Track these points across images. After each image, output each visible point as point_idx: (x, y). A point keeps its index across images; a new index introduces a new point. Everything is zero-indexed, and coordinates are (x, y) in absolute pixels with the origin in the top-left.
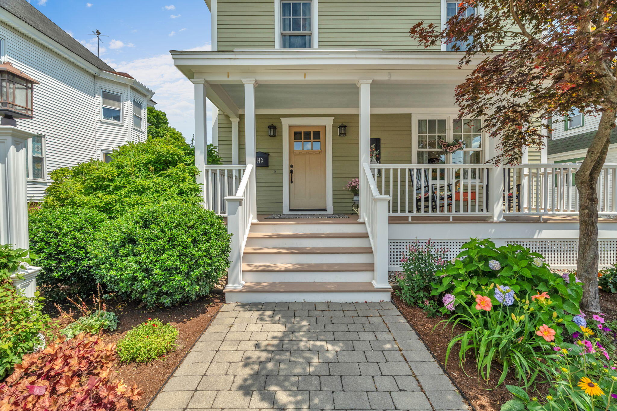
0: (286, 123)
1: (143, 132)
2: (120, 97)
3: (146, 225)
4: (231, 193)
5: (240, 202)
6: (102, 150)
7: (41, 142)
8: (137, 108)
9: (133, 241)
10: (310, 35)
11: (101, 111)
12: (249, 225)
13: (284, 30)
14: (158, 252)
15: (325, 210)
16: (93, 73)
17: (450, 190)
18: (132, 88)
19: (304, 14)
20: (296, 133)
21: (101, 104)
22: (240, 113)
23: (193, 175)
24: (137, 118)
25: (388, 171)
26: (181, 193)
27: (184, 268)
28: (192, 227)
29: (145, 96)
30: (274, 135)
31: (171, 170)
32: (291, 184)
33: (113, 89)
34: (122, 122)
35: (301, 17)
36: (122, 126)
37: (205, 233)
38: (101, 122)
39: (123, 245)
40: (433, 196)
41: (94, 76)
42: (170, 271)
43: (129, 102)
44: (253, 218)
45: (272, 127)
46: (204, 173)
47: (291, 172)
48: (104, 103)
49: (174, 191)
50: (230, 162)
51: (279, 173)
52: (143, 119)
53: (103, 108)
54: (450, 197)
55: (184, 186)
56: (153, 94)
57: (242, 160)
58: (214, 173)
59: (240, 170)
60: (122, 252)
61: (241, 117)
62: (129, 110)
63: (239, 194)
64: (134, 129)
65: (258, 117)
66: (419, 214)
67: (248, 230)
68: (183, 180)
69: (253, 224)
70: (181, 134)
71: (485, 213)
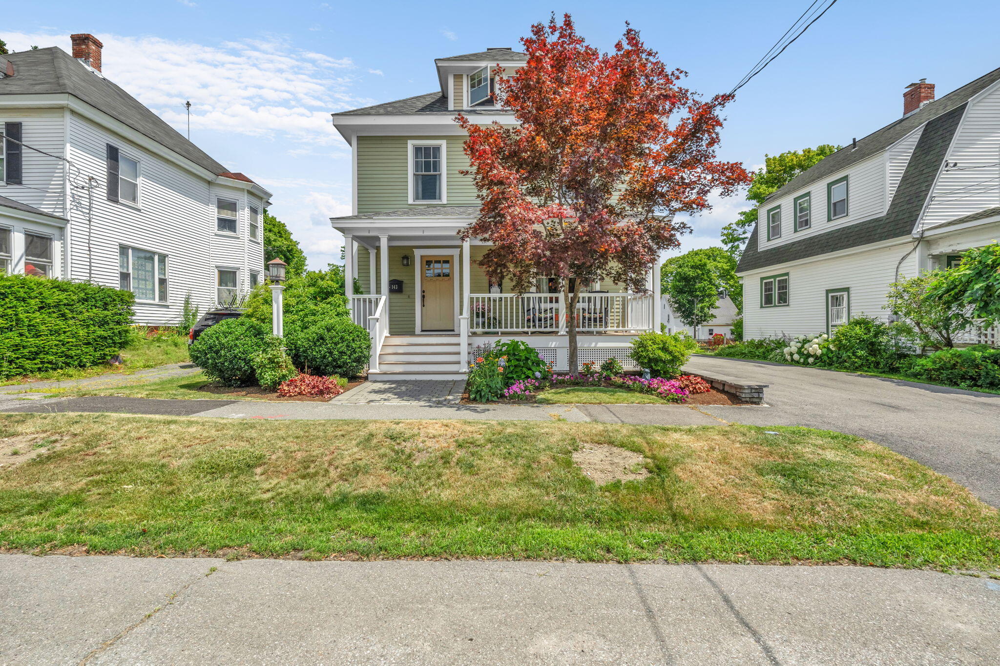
0: (418, 253)
1: (259, 244)
2: (235, 204)
3: (329, 330)
4: (370, 314)
5: (377, 320)
6: (217, 267)
7: (165, 262)
8: (253, 214)
9: (322, 338)
10: (440, 175)
11: (216, 221)
12: (383, 338)
13: (417, 171)
14: (336, 344)
15: (453, 330)
16: (209, 179)
17: (552, 312)
18: (249, 192)
19: (435, 157)
20: (427, 262)
21: (216, 214)
22: (377, 245)
23: (345, 302)
24: (253, 228)
25: (506, 298)
26: (338, 315)
27: (349, 353)
28: (351, 333)
29: (261, 198)
30: (408, 265)
31: (330, 299)
32: (424, 308)
33: (228, 195)
34: (239, 233)
35: (432, 160)
36: (238, 238)
37: (358, 336)
38: (216, 235)
39: (318, 340)
40: (533, 318)
41: (209, 183)
42: (342, 353)
43: (246, 209)
44: (386, 333)
45: (406, 257)
46: (351, 302)
47: (423, 297)
48: (218, 213)
49: (333, 313)
50: (369, 292)
51: (412, 297)
52: (259, 227)
53: (219, 219)
54: (551, 318)
55: (340, 310)
56: (271, 195)
57: (378, 291)
58: (359, 300)
59: (377, 299)
60: (318, 344)
61: (378, 248)
62: (246, 219)
63: (377, 315)
64: (250, 240)
65: (391, 248)
66: (506, 330)
67: (382, 341)
68: (339, 306)
69: (386, 337)
70: (284, 225)
71: (554, 329)
